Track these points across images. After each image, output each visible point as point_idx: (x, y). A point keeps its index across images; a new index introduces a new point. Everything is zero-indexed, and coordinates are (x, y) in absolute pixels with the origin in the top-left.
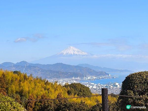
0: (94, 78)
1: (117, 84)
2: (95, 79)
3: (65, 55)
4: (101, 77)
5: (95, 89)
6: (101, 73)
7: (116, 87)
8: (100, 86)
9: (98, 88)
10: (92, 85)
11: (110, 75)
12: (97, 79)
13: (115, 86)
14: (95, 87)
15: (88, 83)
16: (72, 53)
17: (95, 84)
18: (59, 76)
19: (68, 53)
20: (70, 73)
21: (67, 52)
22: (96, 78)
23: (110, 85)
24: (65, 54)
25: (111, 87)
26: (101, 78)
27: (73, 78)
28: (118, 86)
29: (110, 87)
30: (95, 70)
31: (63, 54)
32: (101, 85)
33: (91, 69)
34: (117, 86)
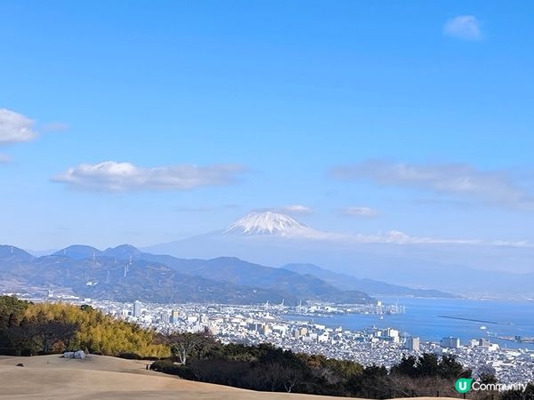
0: (330, 309)
1: (394, 333)
2: (333, 313)
3: (248, 232)
4: (350, 307)
5: (323, 344)
6: (355, 297)
7: (387, 343)
8: (340, 335)
9: (334, 342)
10: (318, 329)
11: (379, 304)
12: (339, 313)
13: (385, 339)
14: (323, 338)
15: (306, 323)
16: (271, 229)
17: (328, 330)
18: (226, 297)
19: (257, 227)
20: (258, 289)
21: (256, 225)
22: (335, 310)
23: (372, 336)
24: (248, 229)
25: (375, 340)
26: (350, 312)
27: (267, 306)
28: (397, 339)
29: (371, 340)
30: (334, 285)
31: (241, 229)
32: (346, 332)
33: (322, 282)
34: (391, 339)
